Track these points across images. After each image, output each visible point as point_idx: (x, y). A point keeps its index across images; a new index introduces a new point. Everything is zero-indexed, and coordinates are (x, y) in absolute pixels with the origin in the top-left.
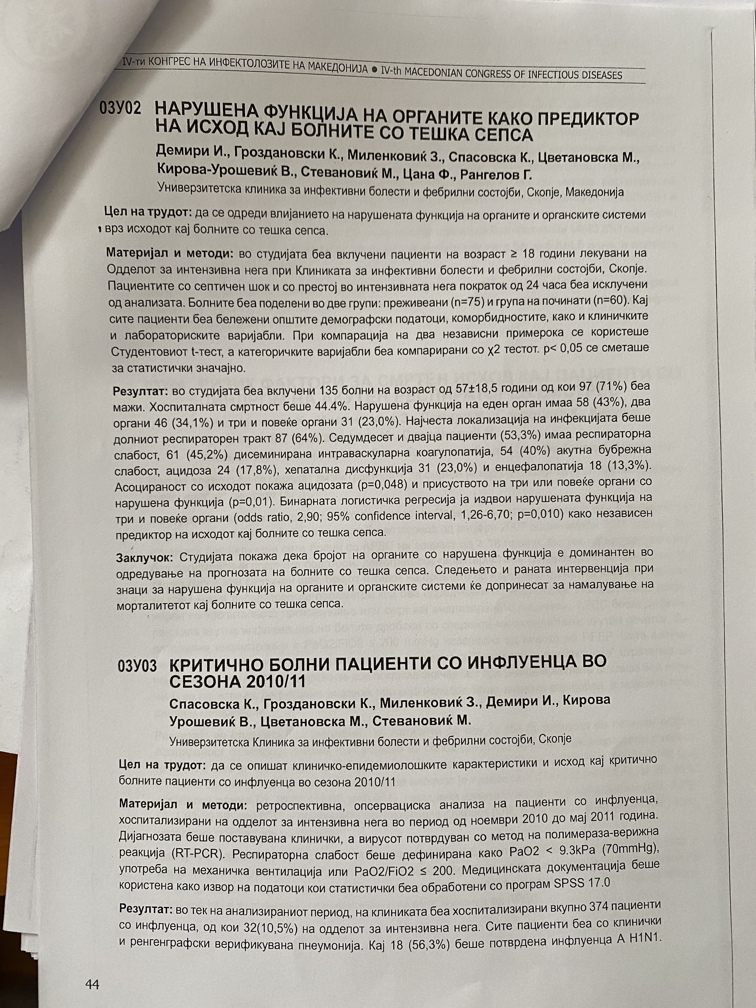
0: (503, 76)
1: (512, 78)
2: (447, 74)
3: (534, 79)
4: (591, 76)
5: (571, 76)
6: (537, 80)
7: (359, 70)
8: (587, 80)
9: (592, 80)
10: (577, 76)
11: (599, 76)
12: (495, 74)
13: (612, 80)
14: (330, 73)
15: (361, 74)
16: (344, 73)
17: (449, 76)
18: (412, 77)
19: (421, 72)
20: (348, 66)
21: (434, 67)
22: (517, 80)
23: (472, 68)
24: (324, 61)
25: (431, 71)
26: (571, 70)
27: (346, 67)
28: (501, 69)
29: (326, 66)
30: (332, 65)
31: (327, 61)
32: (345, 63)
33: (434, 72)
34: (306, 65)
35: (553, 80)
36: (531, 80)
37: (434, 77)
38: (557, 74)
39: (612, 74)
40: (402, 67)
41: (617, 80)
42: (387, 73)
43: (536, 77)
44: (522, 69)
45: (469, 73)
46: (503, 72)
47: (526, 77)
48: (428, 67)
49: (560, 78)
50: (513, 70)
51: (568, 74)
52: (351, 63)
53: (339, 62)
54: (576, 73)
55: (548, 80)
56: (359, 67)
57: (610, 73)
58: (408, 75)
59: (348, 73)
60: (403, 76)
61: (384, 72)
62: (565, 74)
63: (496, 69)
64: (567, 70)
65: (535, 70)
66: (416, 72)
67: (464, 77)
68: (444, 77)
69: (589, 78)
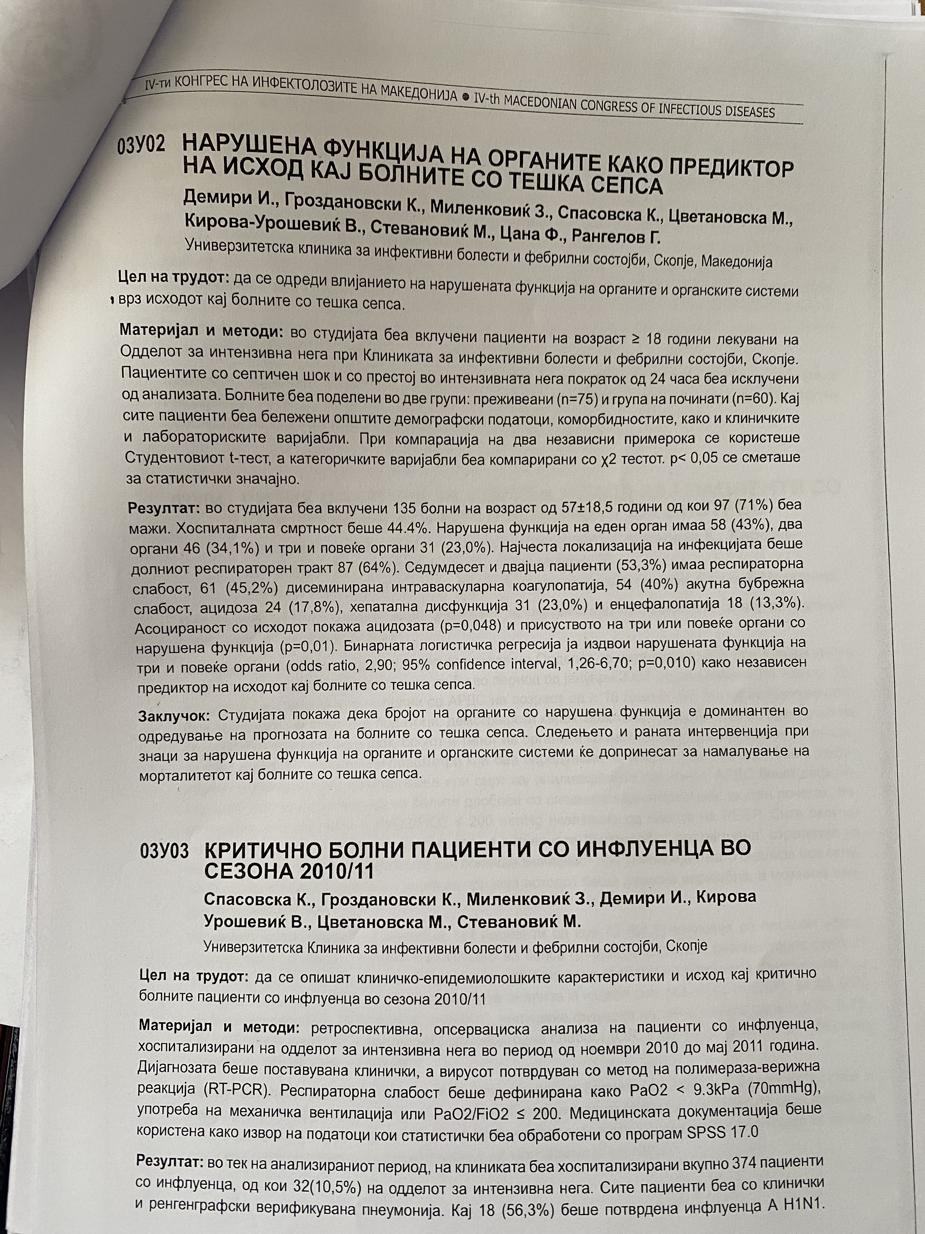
0: (628, 109)
1: (639, 113)
2: (558, 106)
3: (666, 115)
4: (737, 112)
5: (712, 112)
6: (670, 115)
7: (446, 97)
8: (732, 117)
9: (737, 118)
10: (719, 113)
11: (747, 113)
12: (618, 107)
13: (762, 119)
14: (409, 99)
15: (449, 102)
16: (427, 100)
17: (560, 107)
18: (512, 107)
19: (525, 101)
20: (433, 91)
21: (542, 96)
22: (645, 115)
23: (589, 98)
24: (401, 85)
25: (538, 101)
26: (712, 104)
27: (429, 94)
28: (626, 100)
29: (404, 91)
30: (412, 91)
31: (405, 85)
32: (427, 87)
33: (542, 102)
34: (378, 89)
35: (689, 116)
36: (661, 115)
37: (541, 108)
38: (695, 108)
39: (762, 111)
40: (501, 95)
41: (769, 119)
42: (482, 102)
43: (669, 112)
44: (652, 101)
45: (585, 105)
46: (628, 104)
47: (656, 112)
48: (535, 95)
49: (698, 114)
50: (640, 102)
51: (708, 109)
52: (437, 87)
53: (420, 86)
54: (719, 108)
55: (683, 116)
56: (446, 93)
57: (759, 110)
58: (508, 106)
59: (432, 100)
60: (502, 106)
61: (479, 100)
62: (704, 108)
63: (618, 100)
64: (707, 104)
65: (667, 102)
66: (518, 101)
67: (579, 110)
68: (553, 109)
69: (735, 115)
